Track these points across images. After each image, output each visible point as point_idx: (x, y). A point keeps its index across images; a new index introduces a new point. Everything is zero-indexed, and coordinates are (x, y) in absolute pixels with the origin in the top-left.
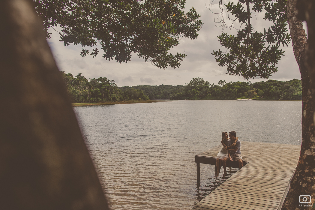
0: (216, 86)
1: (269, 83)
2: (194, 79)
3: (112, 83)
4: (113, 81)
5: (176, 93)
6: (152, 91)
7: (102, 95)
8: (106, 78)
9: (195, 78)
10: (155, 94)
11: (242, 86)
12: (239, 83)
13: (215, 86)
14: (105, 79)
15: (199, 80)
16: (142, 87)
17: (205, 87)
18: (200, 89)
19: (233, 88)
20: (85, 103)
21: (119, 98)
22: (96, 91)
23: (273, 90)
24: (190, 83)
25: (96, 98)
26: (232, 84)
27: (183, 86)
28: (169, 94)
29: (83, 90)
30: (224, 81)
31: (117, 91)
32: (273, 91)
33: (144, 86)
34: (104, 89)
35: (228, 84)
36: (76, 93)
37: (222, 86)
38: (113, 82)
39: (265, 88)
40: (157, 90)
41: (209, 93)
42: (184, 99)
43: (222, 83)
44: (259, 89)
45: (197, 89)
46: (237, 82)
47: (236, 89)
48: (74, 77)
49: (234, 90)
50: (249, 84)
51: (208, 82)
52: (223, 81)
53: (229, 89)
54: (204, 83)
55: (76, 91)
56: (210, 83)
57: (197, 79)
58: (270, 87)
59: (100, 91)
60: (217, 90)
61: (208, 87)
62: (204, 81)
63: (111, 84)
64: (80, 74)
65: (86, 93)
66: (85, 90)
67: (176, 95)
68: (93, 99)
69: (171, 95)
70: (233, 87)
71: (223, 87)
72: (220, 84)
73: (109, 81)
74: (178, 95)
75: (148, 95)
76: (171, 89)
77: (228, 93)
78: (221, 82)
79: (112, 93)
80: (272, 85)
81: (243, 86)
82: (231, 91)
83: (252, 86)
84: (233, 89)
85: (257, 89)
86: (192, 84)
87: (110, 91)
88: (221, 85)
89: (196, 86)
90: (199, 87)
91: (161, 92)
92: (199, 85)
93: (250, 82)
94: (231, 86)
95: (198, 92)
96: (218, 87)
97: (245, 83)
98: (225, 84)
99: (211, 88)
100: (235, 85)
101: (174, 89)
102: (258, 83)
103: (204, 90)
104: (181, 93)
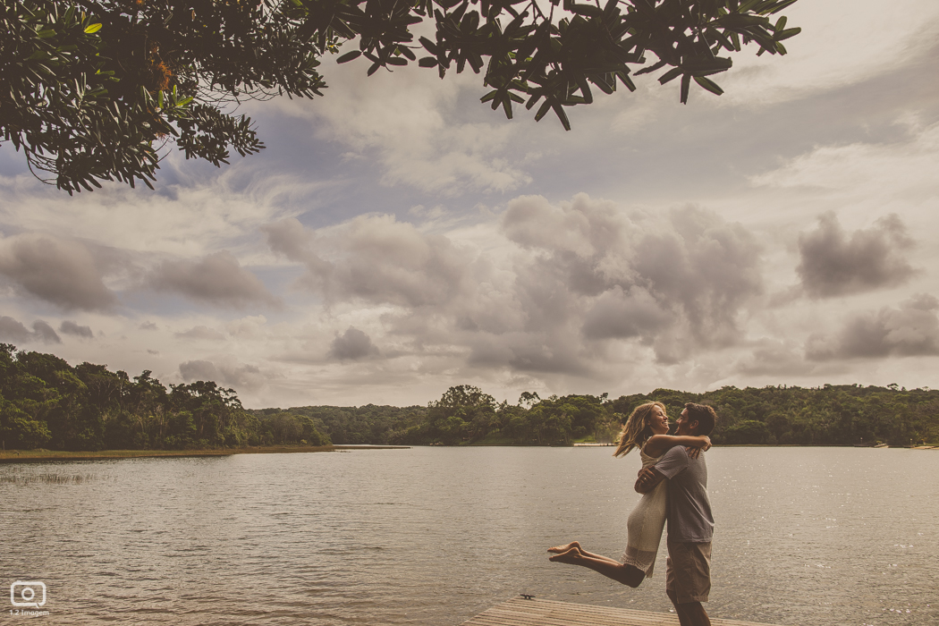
0: (514, 407)
2: (452, 389)
3: (228, 398)
4: (231, 391)
5: (404, 427)
6: (342, 421)
7: (199, 428)
8: (213, 383)
9: (457, 388)
10: (350, 430)
11: (584, 405)
12: (576, 399)
13: (509, 407)
14: (212, 385)
15: (465, 391)
16: (314, 411)
17: (483, 412)
18: (470, 415)
19: (559, 413)
20: (148, 449)
21: (247, 438)
22: (183, 418)
24: (443, 400)
25: (182, 437)
26: (557, 401)
27: (424, 409)
28: (386, 429)
29: (147, 416)
30: (535, 393)
31: (244, 419)
33: (320, 407)
34: (206, 413)
35: (545, 403)
36: (129, 422)
37: (529, 407)
38: (231, 395)
40: (355, 420)
41: (494, 426)
42: (427, 444)
43: (530, 400)
45: (462, 416)
46: (570, 396)
47: (567, 415)
48: (132, 380)
49: (563, 417)
50: (603, 402)
51: (490, 397)
52: (532, 393)
53: (548, 416)
54: (480, 399)
55: (130, 417)
56: (497, 401)
57: (460, 388)
59: (194, 417)
60: (515, 418)
61: (491, 410)
62: (480, 394)
63: (225, 399)
64: (147, 374)
65: (156, 422)
66: (154, 415)
67: (406, 431)
68: (171, 440)
69: (392, 433)
70: (560, 410)
71: (532, 410)
72: (523, 402)
73: (222, 393)
74: (410, 432)
75: (329, 431)
76: (392, 416)
77: (546, 427)
78: (526, 395)
79: (227, 424)
81: (587, 407)
82: (554, 420)
83: (611, 406)
84: (561, 415)
85: (623, 416)
86: (447, 403)
87: (223, 419)
88: (526, 406)
89: (458, 407)
90: (467, 411)
91: (366, 423)
92: (466, 405)
93: (605, 395)
94: (554, 406)
95: (464, 423)
96: (517, 410)
97: (590, 399)
98: (538, 402)
99: (499, 413)
100: (565, 404)
101: (400, 416)
102: (628, 398)
103: (481, 417)
104: (419, 427)
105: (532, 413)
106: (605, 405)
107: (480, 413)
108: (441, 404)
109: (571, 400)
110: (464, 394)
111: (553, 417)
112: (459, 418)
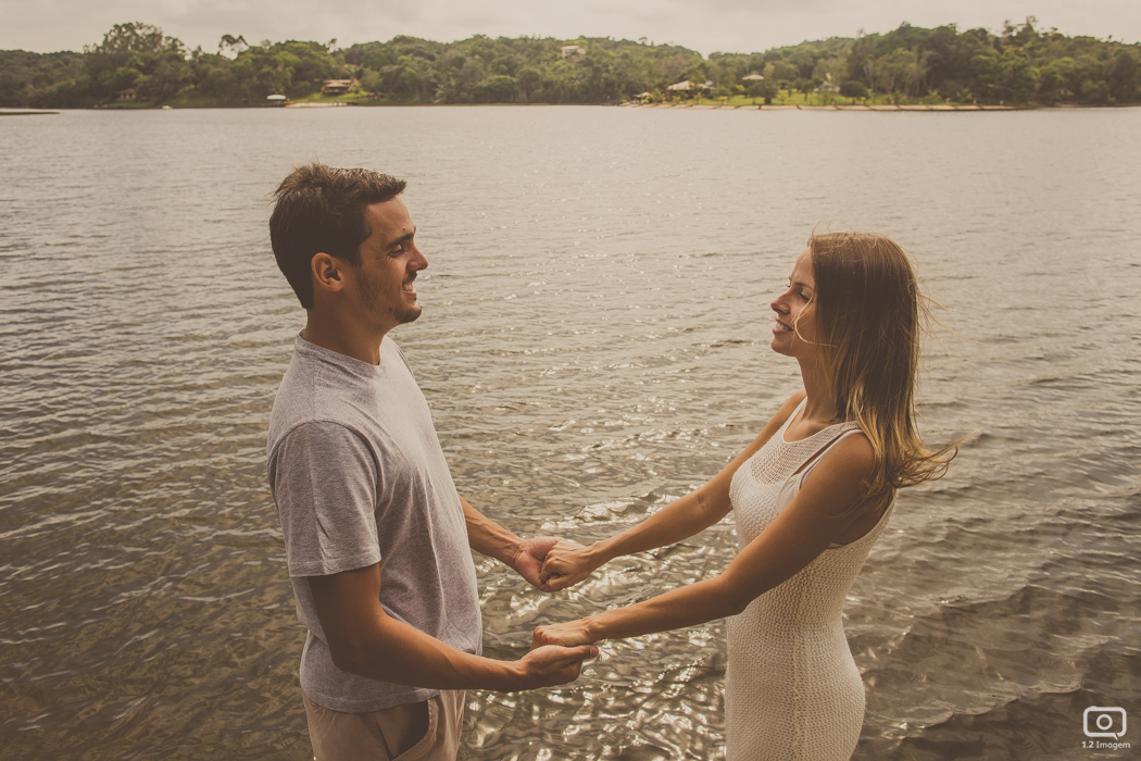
0: (212, 55)
1: (397, 47)
2: (116, 26)
5: (50, 82)
9: (124, 25)
11: (307, 54)
12: (296, 45)
13: (206, 56)
15: (139, 32)
17: (169, 60)
18: (150, 66)
19: (275, 64)
23: (413, 72)
24: (106, 42)
26: (271, 48)
27: (78, 56)
28: (22, 85)
30: (241, 37)
32: (412, 75)
35: (254, 50)
37: (233, 56)
39: (385, 64)
41: (186, 81)
42: (90, 106)
43: (235, 46)
44: (366, 67)
45: (138, 67)
46: (288, 42)
47: (286, 66)
49: (280, 69)
50: (331, 50)
51: (175, 40)
52: (236, 37)
53: (260, 68)
54: (163, 42)
56: (186, 45)
57: (129, 27)
58: (403, 61)
60: (213, 70)
61: (179, 59)
62: (160, 36)
67: (54, 88)
69: (33, 91)
70: (275, 60)
71: (237, 59)
72: (225, 47)
74: (61, 90)
76: (29, 65)
77: (258, 83)
78: (229, 39)
80: (407, 52)
81: (311, 56)
82: (268, 74)
83: (342, 56)
84: (276, 66)
85: (358, 69)
86: (112, 47)
88: (230, 54)
89: (130, 54)
90: (144, 59)
92: (142, 51)
93: (333, 41)
94: (267, 54)
95: (142, 78)
96: (217, 59)
97: (315, 46)
98: (245, 48)
99: (192, 63)
100: (282, 53)
101: (43, 66)
102: (362, 45)
103: (166, 69)
104: (73, 82)
105: (241, 64)
106: (334, 54)
107: (164, 63)
108: (103, 48)
109: (288, 46)
110: (137, 35)
111: (266, 69)
112: (133, 70)
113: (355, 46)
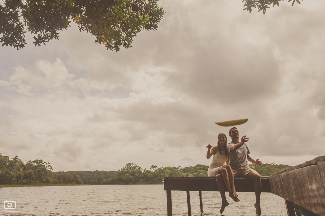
0: (149, 171)
1: (198, 168)
2: (127, 164)
3: (47, 166)
4: (48, 163)
5: (110, 178)
6: (86, 176)
7: (36, 176)
8: (42, 160)
9: (129, 164)
10: (89, 180)
11: (173, 170)
12: (170, 168)
13: (147, 171)
14: (41, 161)
15: (131, 165)
16: (76, 172)
17: (138, 172)
18: (133, 174)
19: (164, 173)
20: (16, 184)
21: (53, 181)
22: (30, 173)
23: (203, 174)
24: (124, 168)
25: (29, 180)
26: (163, 169)
27: (116, 172)
28: (102, 179)
29: (16, 172)
30: (156, 166)
31: (52, 174)
32: (202, 175)
33: (79, 171)
34: (39, 171)
35: (159, 169)
36: (9, 174)
37: (154, 171)
38: (48, 164)
39: (194, 172)
40: (91, 176)
41: (141, 177)
42: (118, 184)
43: (154, 168)
44: (189, 173)
45: (130, 174)
46: (168, 167)
47: (167, 173)
49: (166, 174)
50: (179, 169)
51: (140, 167)
52: (155, 166)
53: (160, 174)
54: (137, 168)
55: (10, 172)
56: (142, 168)
57: (130, 164)
58: (199, 171)
59: (34, 172)
60: (149, 175)
61: (140, 172)
62: (136, 166)
63: (46, 166)
64: (16, 157)
65: (19, 174)
66: (19, 172)
67: (110, 179)
68: (25, 181)
69: (105, 180)
70: (164, 172)
71: (155, 172)
72: (152, 169)
73: (45, 164)
74: (112, 180)
75: (82, 180)
76: (105, 174)
77: (160, 178)
78: (153, 167)
79: (46, 175)
80: (200, 169)
81: (174, 170)
82: (162, 175)
83: (182, 171)
84: (165, 173)
85: (187, 174)
86: (125, 169)
87: (45, 173)
88: (153, 170)
89: (129, 171)
90: (132, 172)
91: (95, 177)
92: (132, 170)
93: (180, 167)
94: (162, 170)
95: (131, 177)
96: (150, 172)
97: (175, 168)
98: (157, 169)
99: (143, 173)
100: (166, 170)
101: (108, 174)
102: (188, 167)
103: (137, 174)
104: (115, 178)
105: (156, 173)
106: (180, 170)
107: (137, 173)
108: (123, 170)
109: (168, 168)
110: (131, 166)
111: (162, 174)
112: (129, 175)
113: (186, 168)
